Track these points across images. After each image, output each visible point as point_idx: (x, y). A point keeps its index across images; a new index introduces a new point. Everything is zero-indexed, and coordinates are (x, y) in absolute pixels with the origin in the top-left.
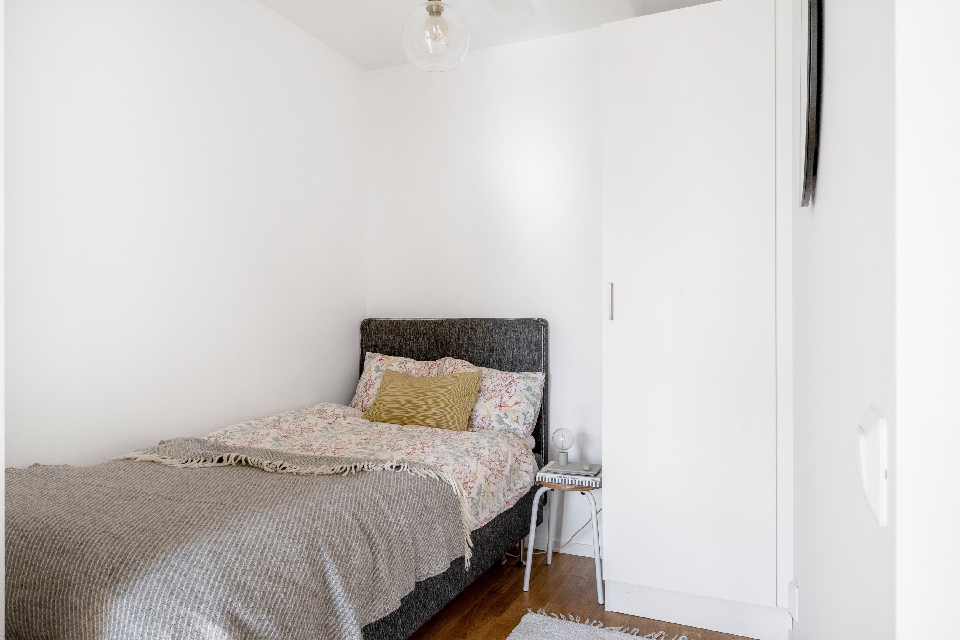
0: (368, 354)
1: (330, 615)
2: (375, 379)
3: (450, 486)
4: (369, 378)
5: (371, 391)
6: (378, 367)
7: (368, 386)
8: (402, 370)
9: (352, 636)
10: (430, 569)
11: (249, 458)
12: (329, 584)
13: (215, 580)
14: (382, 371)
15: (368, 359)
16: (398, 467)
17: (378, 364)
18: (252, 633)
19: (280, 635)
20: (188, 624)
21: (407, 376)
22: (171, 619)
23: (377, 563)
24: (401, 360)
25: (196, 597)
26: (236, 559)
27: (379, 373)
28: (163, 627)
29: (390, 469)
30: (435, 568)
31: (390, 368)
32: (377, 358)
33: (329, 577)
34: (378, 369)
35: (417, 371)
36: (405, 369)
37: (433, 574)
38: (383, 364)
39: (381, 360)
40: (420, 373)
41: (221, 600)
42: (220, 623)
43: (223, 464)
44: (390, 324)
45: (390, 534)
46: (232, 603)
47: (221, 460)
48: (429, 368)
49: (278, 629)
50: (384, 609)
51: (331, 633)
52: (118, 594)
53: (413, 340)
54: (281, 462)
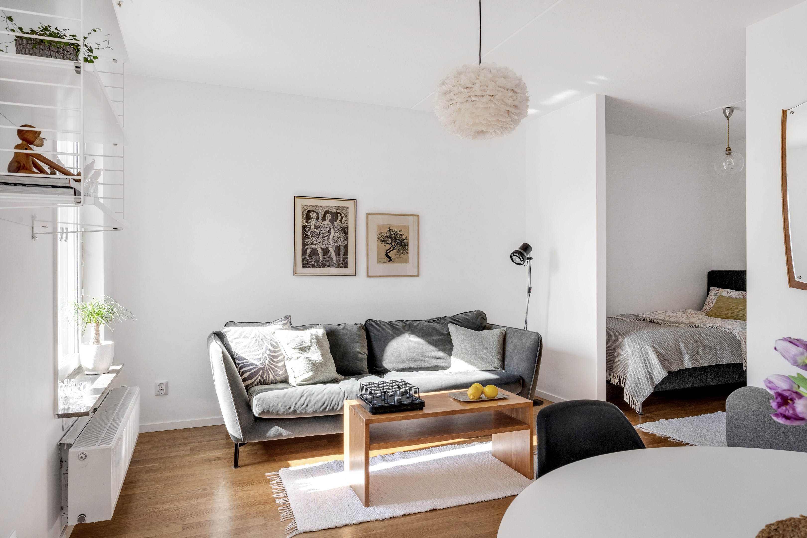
0: (711, 288)
1: (681, 358)
2: (714, 299)
3: (736, 336)
4: (711, 299)
5: (711, 305)
6: (715, 294)
7: (710, 303)
8: (728, 295)
9: (688, 365)
10: (723, 361)
11: (654, 320)
12: (681, 349)
13: (648, 338)
14: (718, 296)
15: (711, 290)
16: (712, 327)
17: (716, 292)
18: (658, 352)
19: (666, 355)
20: (643, 345)
21: (730, 298)
22: (638, 343)
23: (699, 350)
24: (728, 291)
25: (644, 340)
26: (654, 335)
27: (716, 297)
28: (637, 345)
29: (709, 327)
30: (725, 361)
31: (722, 294)
32: (716, 290)
33: (681, 347)
34: (715, 295)
35: (736, 296)
36: (730, 295)
37: (724, 363)
38: (718, 293)
39: (717, 290)
40: (738, 297)
41: (650, 342)
42: (650, 347)
43: (645, 321)
44: (723, 273)
45: (705, 344)
46: (653, 343)
47: (644, 320)
48: (743, 295)
49: (665, 353)
50: (701, 364)
51: (682, 363)
52: (625, 337)
53: (736, 281)
54: (666, 322)
